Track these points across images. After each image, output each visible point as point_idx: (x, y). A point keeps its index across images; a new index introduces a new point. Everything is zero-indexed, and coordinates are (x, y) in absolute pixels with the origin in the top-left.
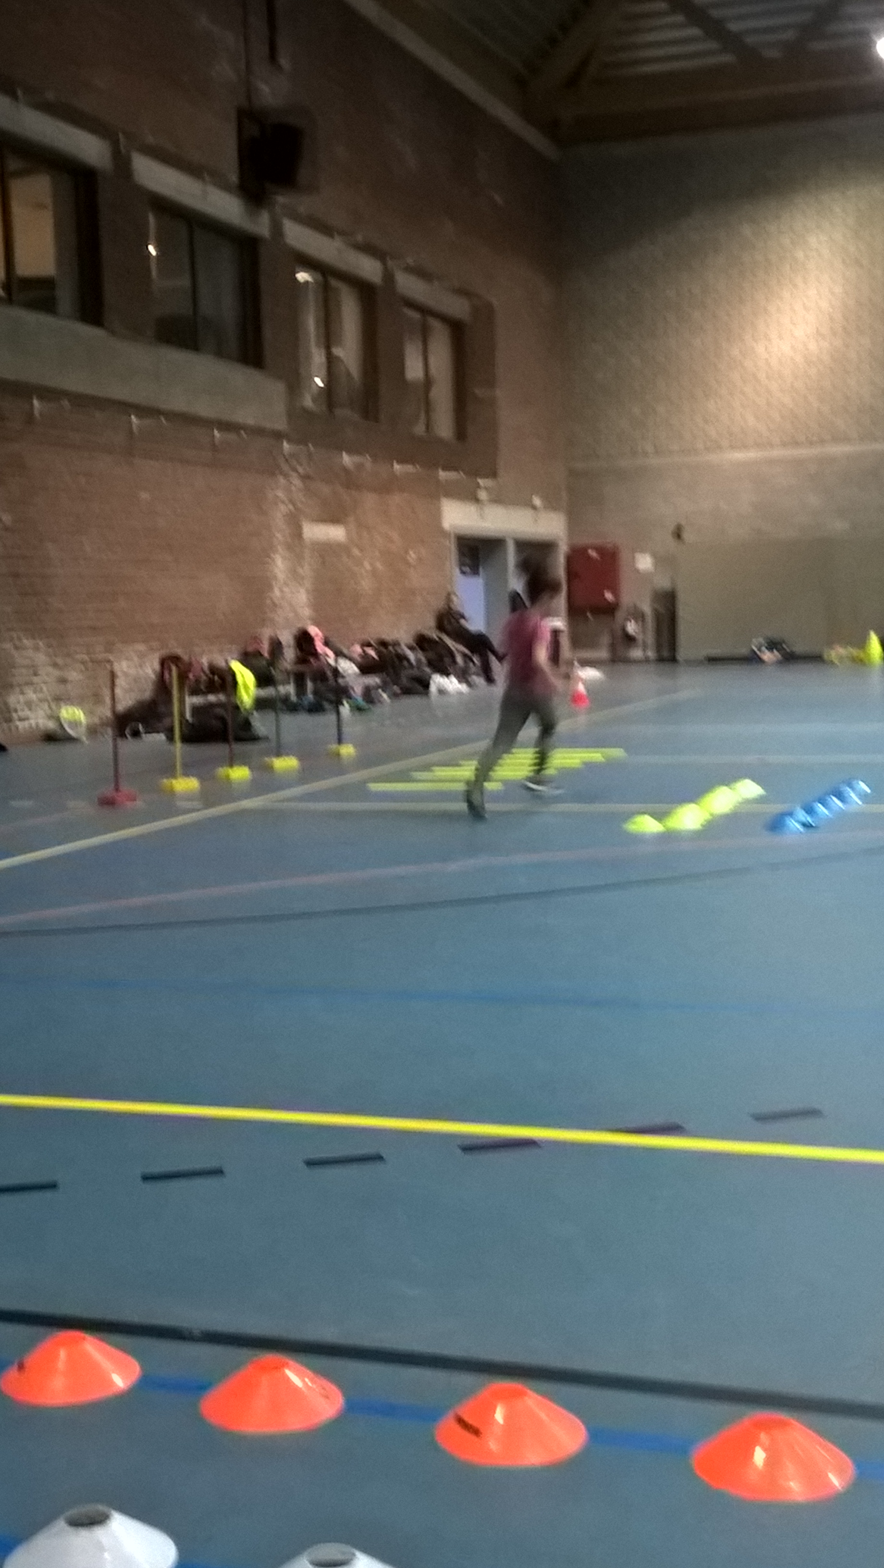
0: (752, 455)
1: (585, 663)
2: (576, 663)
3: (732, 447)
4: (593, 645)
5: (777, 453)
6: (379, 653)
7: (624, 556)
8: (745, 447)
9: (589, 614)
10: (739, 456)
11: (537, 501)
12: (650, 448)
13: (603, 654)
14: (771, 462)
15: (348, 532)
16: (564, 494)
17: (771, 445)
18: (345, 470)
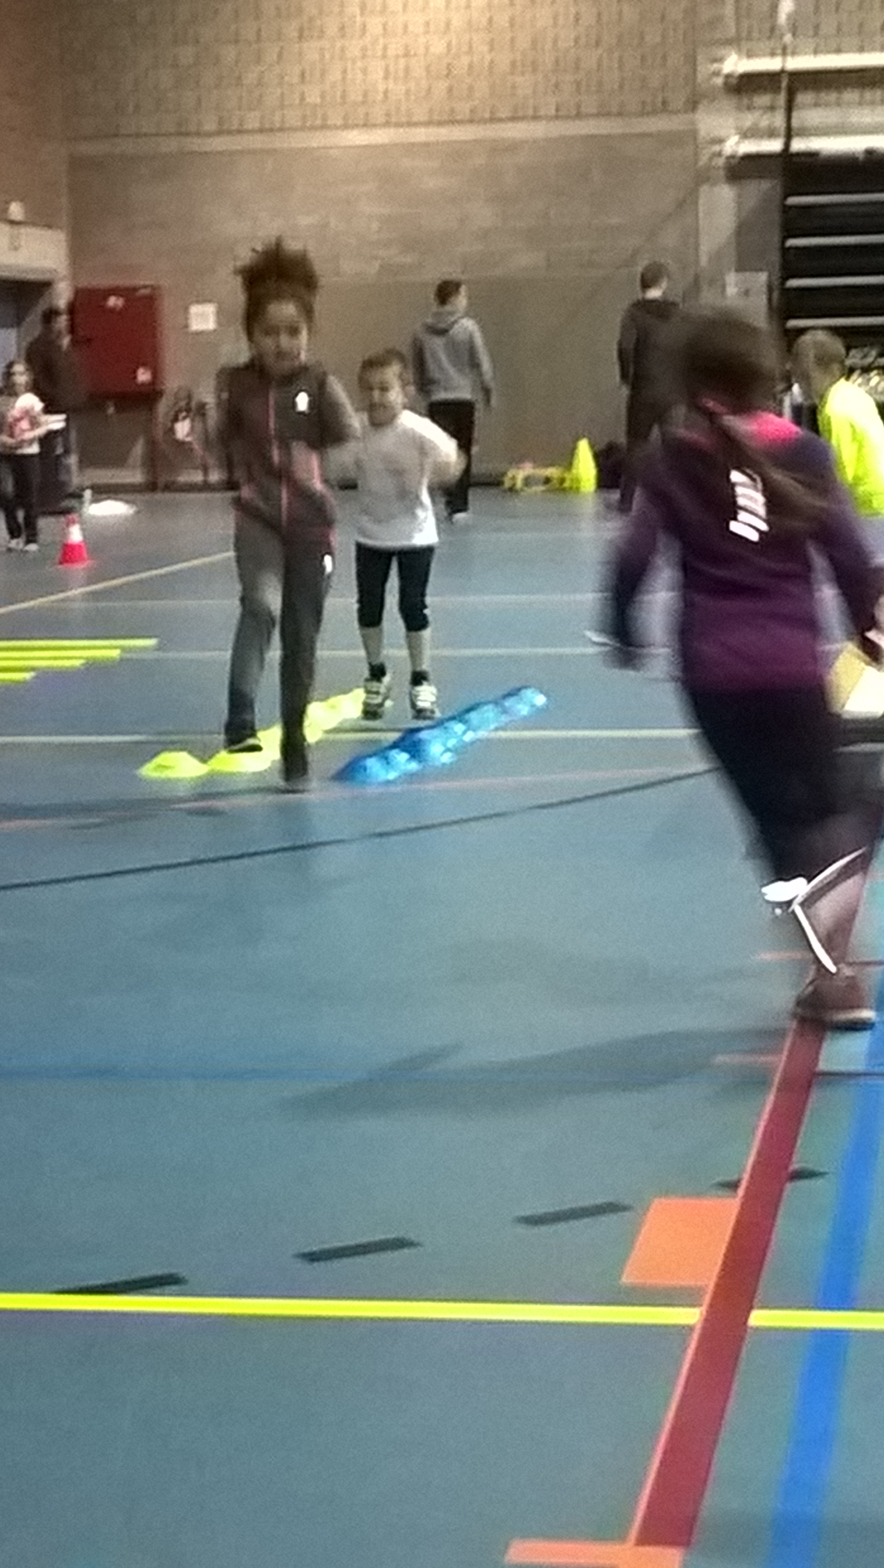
0: (380, 136)
1: (102, 492)
2: (88, 494)
3: (346, 127)
4: (119, 461)
5: (420, 135)
7: (167, 306)
8: (367, 125)
9: (111, 410)
10: (357, 138)
11: (16, 210)
12: (210, 125)
13: (136, 477)
14: (410, 149)
16: (64, 201)
17: (410, 124)
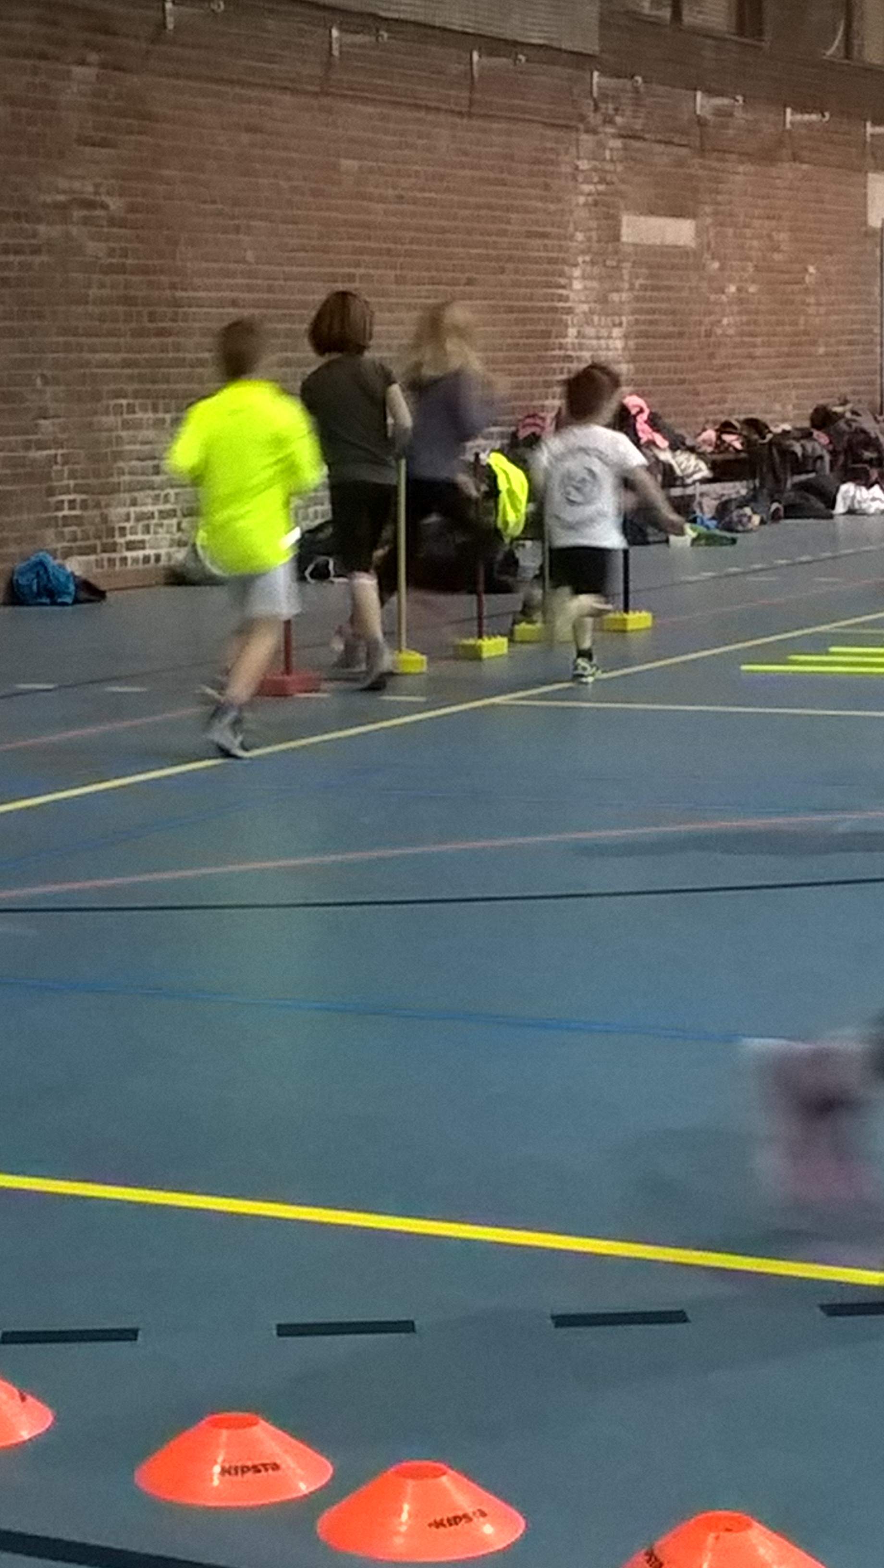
6: (747, 442)
15: (700, 232)
18: (701, 122)
